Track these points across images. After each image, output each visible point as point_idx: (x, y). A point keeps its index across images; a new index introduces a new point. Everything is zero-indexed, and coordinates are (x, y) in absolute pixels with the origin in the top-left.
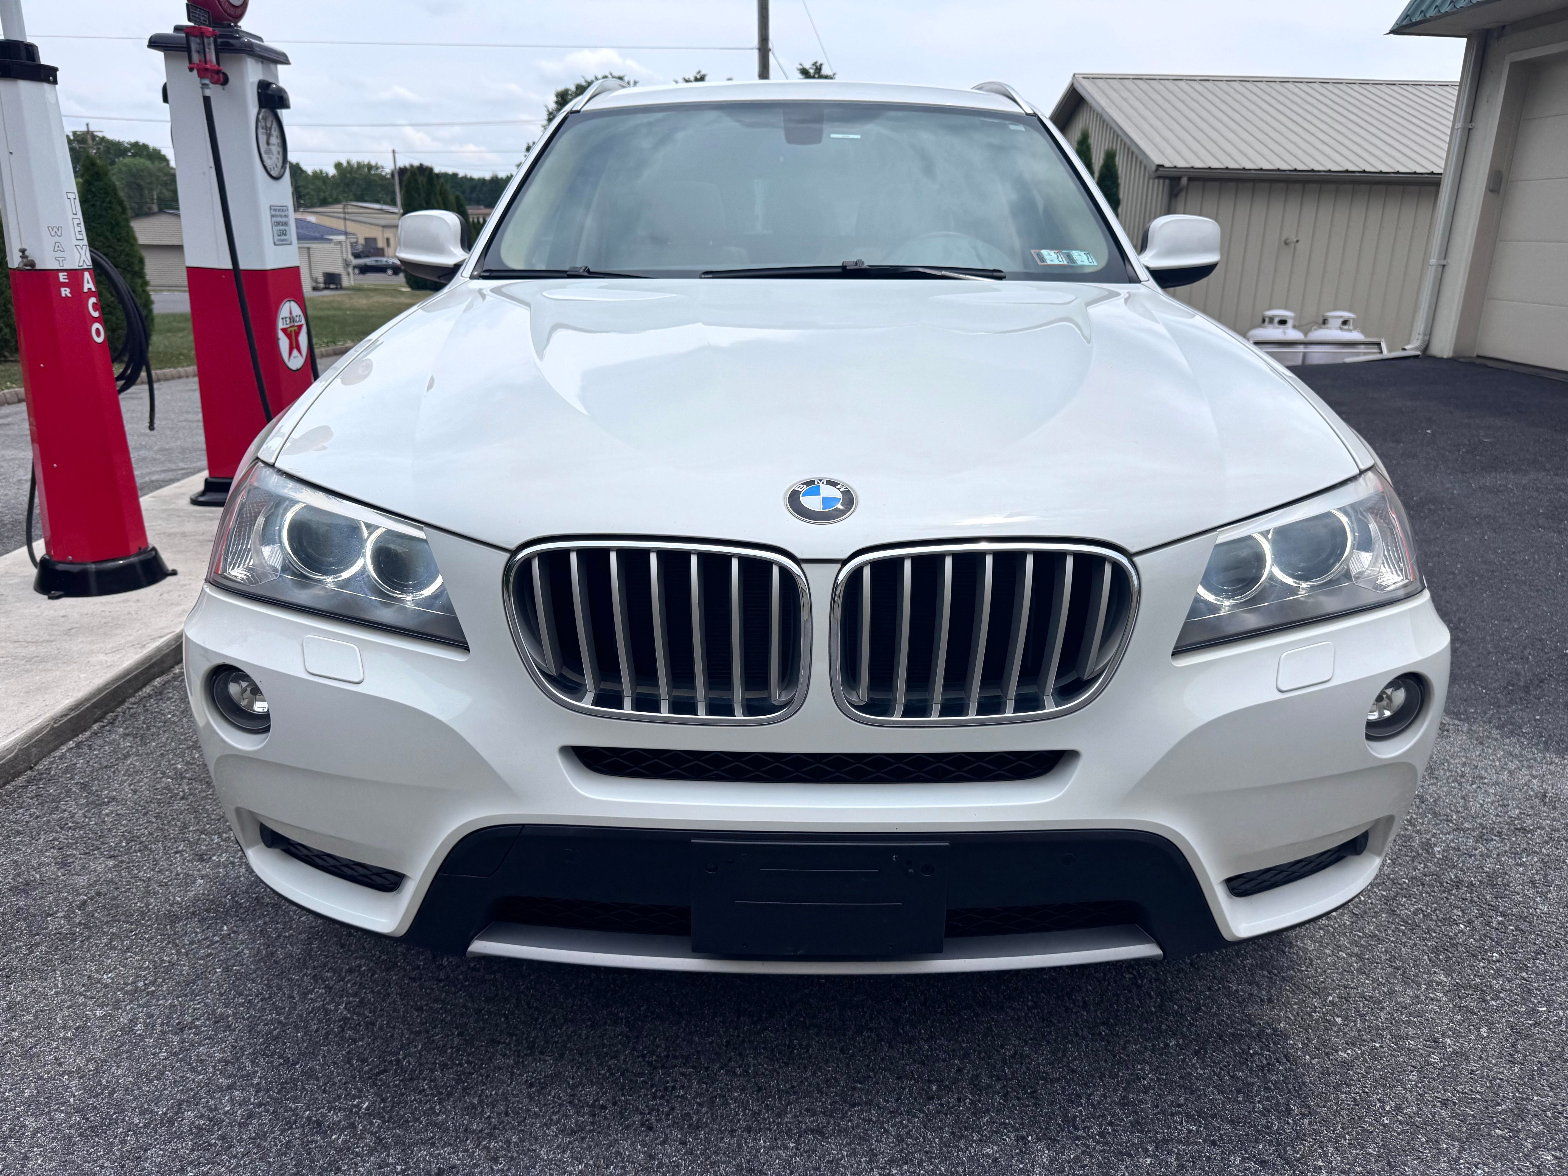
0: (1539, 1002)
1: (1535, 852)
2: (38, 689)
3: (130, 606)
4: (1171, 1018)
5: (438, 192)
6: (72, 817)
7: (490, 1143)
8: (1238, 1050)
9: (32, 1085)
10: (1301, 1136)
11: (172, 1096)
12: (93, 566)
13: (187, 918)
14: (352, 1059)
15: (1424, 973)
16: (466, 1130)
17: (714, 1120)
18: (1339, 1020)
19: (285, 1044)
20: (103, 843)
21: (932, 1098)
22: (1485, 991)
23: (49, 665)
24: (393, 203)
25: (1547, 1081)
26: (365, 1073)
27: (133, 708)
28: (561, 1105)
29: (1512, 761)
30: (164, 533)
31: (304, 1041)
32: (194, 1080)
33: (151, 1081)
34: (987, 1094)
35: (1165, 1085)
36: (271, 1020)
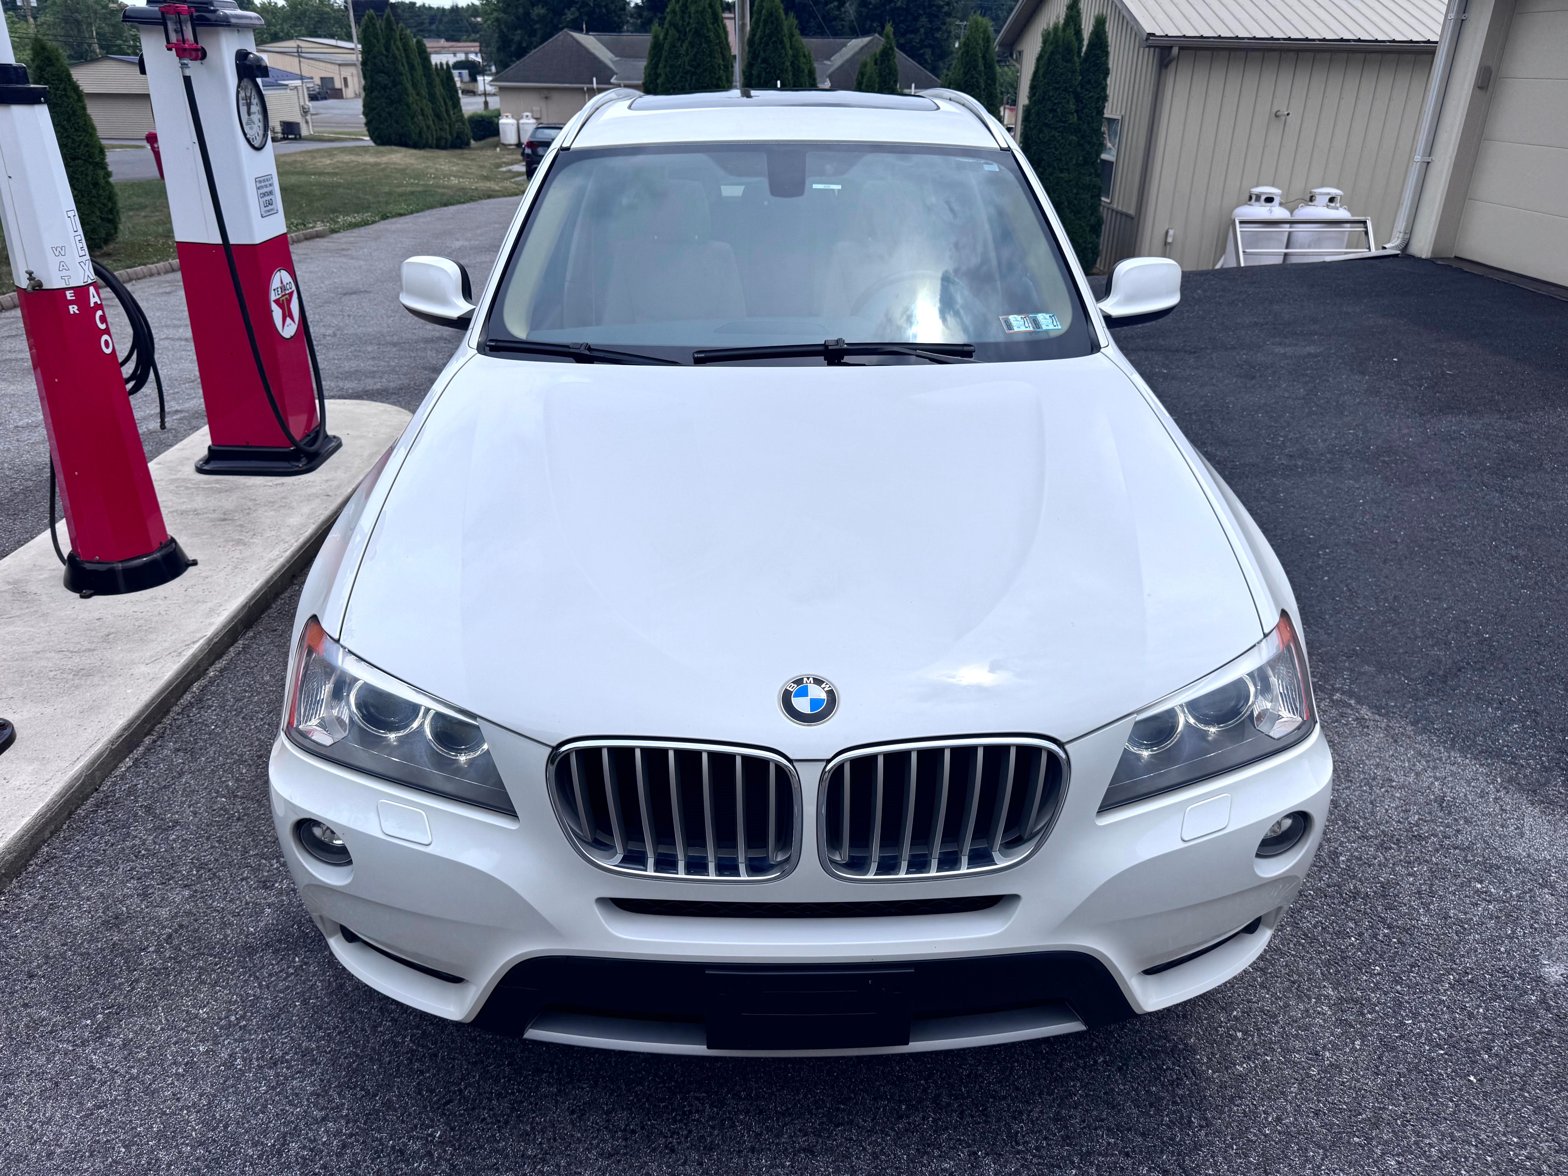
0: (1407, 1015)
1: (1427, 861)
2: (91, 708)
3: (160, 605)
4: (1101, 1035)
5: (398, 37)
6: (144, 844)
7: (543, 1167)
8: (1154, 1066)
9: (158, 1120)
10: (1197, 1147)
11: (276, 1129)
12: (120, 565)
13: (263, 950)
14: (422, 1090)
15: (1316, 987)
16: (523, 1156)
17: (724, 1142)
18: (1239, 1035)
19: (364, 1076)
20: (175, 872)
21: (901, 1117)
22: (1363, 1005)
23: (96, 679)
24: (349, 38)
25: (1402, 1091)
26: (434, 1103)
27: (178, 719)
28: (598, 1130)
29: (1419, 762)
30: (176, 511)
31: (380, 1074)
32: (292, 1113)
33: (257, 1114)
34: (946, 1112)
35: (1092, 1100)
36: (349, 1054)
